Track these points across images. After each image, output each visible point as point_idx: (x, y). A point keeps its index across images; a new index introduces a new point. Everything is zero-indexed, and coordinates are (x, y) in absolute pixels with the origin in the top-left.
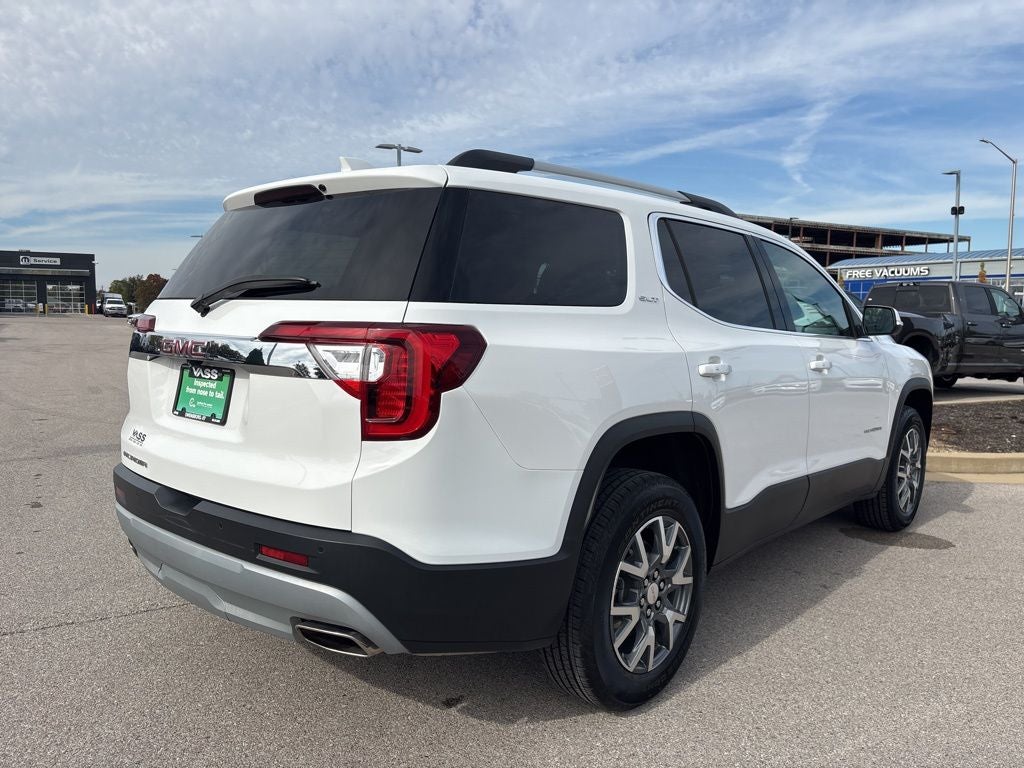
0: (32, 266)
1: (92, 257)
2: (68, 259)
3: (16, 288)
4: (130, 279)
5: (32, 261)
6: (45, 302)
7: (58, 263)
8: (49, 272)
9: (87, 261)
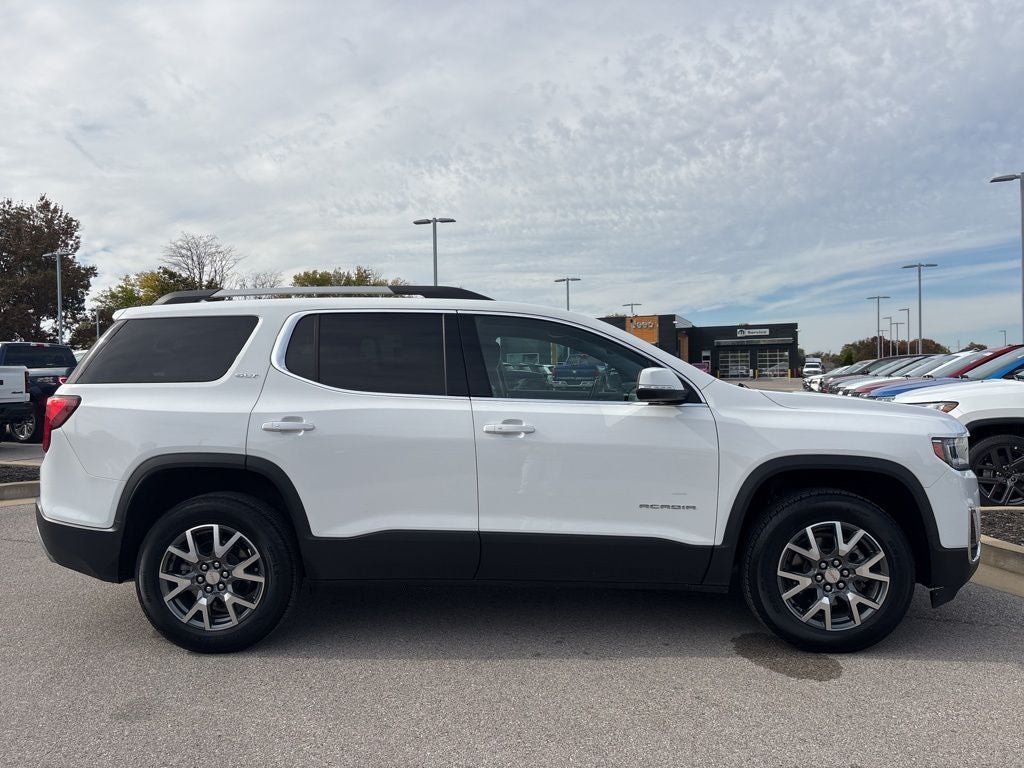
0: (746, 337)
1: (795, 326)
2: (776, 330)
3: (735, 357)
4: (860, 343)
5: (747, 333)
6: (754, 369)
7: (768, 333)
8: (762, 342)
9: (791, 329)
